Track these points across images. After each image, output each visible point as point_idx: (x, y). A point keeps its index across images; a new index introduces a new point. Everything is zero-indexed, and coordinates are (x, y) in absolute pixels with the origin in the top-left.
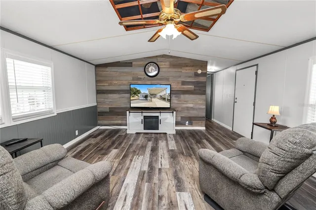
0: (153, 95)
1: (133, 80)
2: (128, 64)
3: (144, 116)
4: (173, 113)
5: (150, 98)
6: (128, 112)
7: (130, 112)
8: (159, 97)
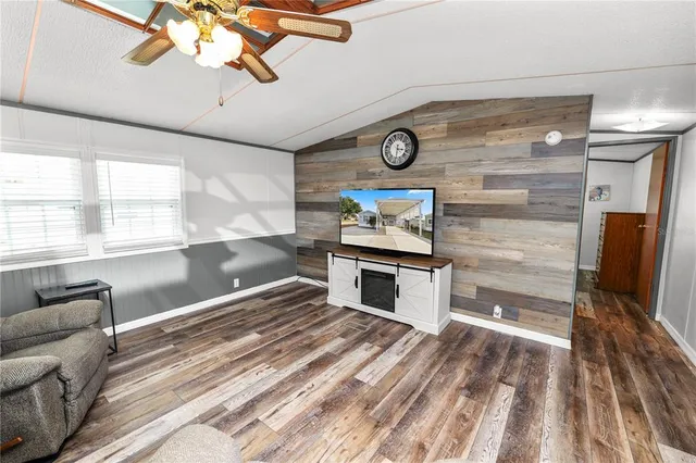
0: (389, 218)
1: (358, 179)
2: (348, 142)
3: (363, 270)
4: (432, 271)
5: (381, 225)
6: (330, 254)
7: (333, 256)
8: (402, 223)
